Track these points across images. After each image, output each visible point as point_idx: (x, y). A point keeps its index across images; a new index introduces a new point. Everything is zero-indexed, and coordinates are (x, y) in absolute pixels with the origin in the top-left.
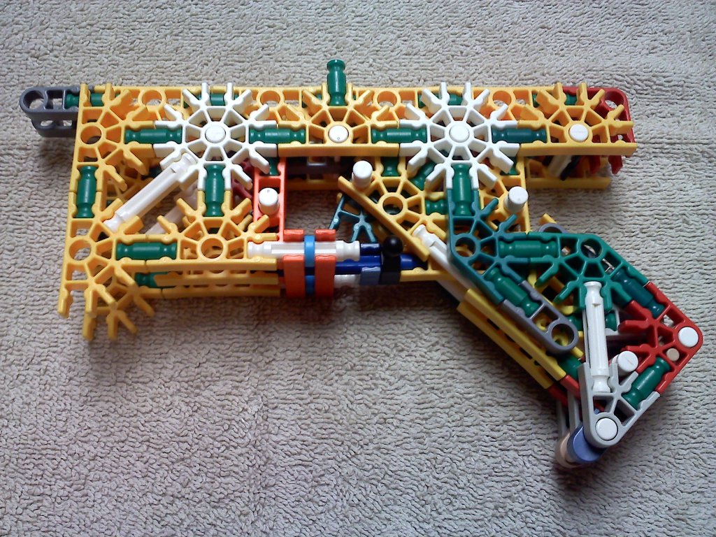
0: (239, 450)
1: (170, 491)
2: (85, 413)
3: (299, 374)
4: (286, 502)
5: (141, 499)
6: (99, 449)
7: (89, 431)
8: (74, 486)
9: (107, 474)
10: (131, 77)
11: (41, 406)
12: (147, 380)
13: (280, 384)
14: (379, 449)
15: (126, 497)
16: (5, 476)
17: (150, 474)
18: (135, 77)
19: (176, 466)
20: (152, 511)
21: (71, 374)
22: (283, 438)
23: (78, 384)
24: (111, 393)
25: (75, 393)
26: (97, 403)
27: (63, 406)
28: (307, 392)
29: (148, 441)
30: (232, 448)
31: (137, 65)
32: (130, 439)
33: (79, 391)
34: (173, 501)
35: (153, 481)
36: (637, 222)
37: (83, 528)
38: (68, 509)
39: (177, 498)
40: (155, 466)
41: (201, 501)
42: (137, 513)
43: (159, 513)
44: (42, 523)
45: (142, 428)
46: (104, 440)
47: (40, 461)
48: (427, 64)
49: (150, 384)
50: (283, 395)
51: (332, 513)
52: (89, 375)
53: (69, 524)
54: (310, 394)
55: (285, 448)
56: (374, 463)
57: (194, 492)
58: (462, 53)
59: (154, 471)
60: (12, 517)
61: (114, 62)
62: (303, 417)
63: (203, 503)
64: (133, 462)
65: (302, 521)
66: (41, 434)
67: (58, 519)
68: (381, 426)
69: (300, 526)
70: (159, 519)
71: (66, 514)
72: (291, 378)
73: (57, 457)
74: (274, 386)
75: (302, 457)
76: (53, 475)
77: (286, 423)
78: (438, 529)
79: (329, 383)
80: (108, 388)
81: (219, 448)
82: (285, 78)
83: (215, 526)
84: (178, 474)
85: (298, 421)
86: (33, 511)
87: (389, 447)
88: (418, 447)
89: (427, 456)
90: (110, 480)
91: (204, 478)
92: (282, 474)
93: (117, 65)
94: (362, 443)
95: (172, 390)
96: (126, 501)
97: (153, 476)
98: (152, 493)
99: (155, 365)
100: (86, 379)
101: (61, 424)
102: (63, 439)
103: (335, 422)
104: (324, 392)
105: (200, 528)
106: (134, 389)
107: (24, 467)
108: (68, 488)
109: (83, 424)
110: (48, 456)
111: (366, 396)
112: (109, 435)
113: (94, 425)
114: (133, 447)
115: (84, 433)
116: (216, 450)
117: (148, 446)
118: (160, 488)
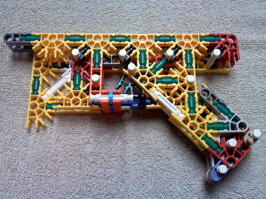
0: (115, 159)
1: (90, 174)
2: (57, 145)
3: (136, 130)
4: (133, 178)
5: (79, 177)
6: (63, 158)
7: (59, 152)
8: (53, 172)
9: (65, 168)
10: (70, 19)
11: (40, 143)
12: (80, 132)
13: (129, 134)
14: (167, 158)
15: (73, 177)
16: (28, 169)
17: (82, 168)
18: (71, 19)
19: (91, 164)
20: (83, 181)
21: (51, 131)
22: (131, 154)
23: (54, 134)
24: (67, 138)
25: (53, 137)
26: (61, 141)
27: (49, 142)
28: (139, 137)
29: (81, 155)
30: (112, 158)
31: (72, 14)
32: (74, 155)
33: (54, 137)
34: (91, 178)
35: (83, 170)
36: (262, 73)
37: (57, 188)
38: (52, 181)
39: (92, 176)
40: (84, 165)
41: (101, 178)
42: (77, 182)
43: (85, 182)
44: (42, 186)
45: (79, 150)
46: (64, 155)
47: (41, 163)
48: (182, 13)
49: (81, 134)
50: (131, 138)
51: (150, 182)
52: (58, 131)
53: (52, 187)
54: (141, 138)
55: (132, 158)
56: (165, 163)
57: (98, 174)
58: (195, 8)
59: (83, 166)
60: (31, 184)
61: (63, 13)
62: (138, 146)
63: (102, 178)
64: (75, 163)
65: (139, 185)
66: (41, 153)
67: (48, 185)
68: (167, 150)
69: (138, 187)
70: (86, 185)
71: (51, 183)
72: (133, 132)
73: (47, 162)
74: (127, 135)
75: (138, 161)
76: (45, 168)
77: (132, 149)
78: (189, 188)
79: (147, 134)
80: (65, 136)
81: (107, 158)
82: (128, 18)
83: (106, 187)
84: (92, 168)
85: (136, 148)
86: (38, 182)
87: (171, 157)
88: (181, 158)
89: (185, 161)
90: (67, 170)
91: (102, 169)
92: (131, 167)
93: (64, 14)
94: (160, 156)
95: (89, 136)
96: (73, 178)
97: (83, 168)
98: (83, 174)
99: (83, 127)
100: (57, 132)
101: (48, 149)
102: (49, 155)
103: (150, 148)
104: (146, 137)
105: (101, 188)
106: (75, 136)
107: (34, 165)
108: (51, 173)
109: (56, 149)
110: (43, 161)
111: (161, 139)
112: (66, 153)
113: (61, 150)
114: (75, 157)
115: (57, 152)
116: (106, 159)
117: (81, 157)
118: (86, 173)
